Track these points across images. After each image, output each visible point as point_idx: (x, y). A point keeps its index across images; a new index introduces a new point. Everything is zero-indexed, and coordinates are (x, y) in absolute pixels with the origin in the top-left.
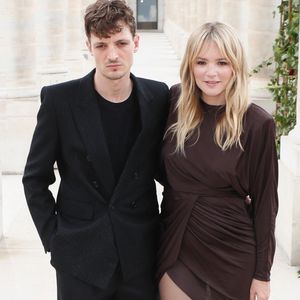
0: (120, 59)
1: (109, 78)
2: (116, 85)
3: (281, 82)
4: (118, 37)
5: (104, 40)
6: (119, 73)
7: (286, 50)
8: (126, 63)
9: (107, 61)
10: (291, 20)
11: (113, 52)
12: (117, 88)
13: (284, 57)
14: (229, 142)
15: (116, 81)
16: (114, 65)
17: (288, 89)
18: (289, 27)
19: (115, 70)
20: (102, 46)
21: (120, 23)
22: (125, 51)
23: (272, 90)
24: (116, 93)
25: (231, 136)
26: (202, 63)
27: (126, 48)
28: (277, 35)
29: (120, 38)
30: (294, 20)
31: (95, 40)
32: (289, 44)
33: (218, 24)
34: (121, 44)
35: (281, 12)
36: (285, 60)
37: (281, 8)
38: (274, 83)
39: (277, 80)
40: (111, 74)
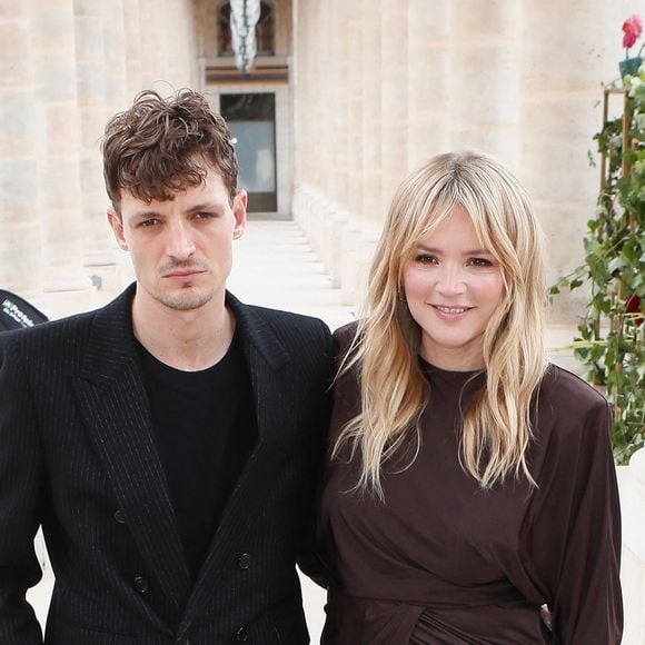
0: (199, 257)
1: (172, 307)
2: (189, 324)
3: (604, 333)
4: (194, 197)
5: (157, 207)
6: (198, 292)
7: (617, 247)
8: (214, 266)
9: (165, 261)
10: (628, 168)
11: (181, 237)
12: (191, 333)
13: (613, 264)
14: (497, 466)
15: (189, 315)
16: (183, 271)
17: (623, 350)
18: (625, 187)
19: (187, 285)
20: (152, 223)
21: (197, 161)
22: (211, 235)
23: (582, 352)
24: (189, 346)
25: (503, 450)
26: (427, 258)
27: (215, 226)
28: (594, 210)
29: (199, 202)
30: (639, 166)
31: (133, 206)
32: (625, 232)
33: (472, 158)
34: (201, 215)
35: (603, 149)
36: (616, 273)
37: (602, 139)
38: (587, 336)
39: (596, 326)
40: (176, 295)
